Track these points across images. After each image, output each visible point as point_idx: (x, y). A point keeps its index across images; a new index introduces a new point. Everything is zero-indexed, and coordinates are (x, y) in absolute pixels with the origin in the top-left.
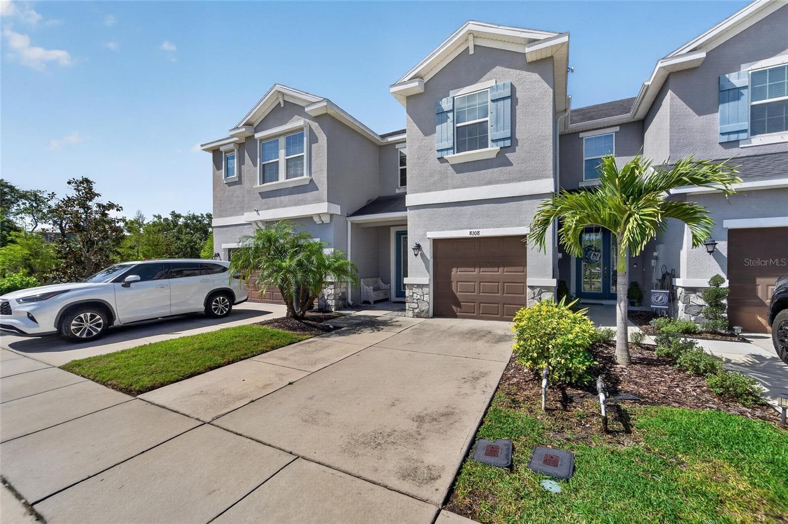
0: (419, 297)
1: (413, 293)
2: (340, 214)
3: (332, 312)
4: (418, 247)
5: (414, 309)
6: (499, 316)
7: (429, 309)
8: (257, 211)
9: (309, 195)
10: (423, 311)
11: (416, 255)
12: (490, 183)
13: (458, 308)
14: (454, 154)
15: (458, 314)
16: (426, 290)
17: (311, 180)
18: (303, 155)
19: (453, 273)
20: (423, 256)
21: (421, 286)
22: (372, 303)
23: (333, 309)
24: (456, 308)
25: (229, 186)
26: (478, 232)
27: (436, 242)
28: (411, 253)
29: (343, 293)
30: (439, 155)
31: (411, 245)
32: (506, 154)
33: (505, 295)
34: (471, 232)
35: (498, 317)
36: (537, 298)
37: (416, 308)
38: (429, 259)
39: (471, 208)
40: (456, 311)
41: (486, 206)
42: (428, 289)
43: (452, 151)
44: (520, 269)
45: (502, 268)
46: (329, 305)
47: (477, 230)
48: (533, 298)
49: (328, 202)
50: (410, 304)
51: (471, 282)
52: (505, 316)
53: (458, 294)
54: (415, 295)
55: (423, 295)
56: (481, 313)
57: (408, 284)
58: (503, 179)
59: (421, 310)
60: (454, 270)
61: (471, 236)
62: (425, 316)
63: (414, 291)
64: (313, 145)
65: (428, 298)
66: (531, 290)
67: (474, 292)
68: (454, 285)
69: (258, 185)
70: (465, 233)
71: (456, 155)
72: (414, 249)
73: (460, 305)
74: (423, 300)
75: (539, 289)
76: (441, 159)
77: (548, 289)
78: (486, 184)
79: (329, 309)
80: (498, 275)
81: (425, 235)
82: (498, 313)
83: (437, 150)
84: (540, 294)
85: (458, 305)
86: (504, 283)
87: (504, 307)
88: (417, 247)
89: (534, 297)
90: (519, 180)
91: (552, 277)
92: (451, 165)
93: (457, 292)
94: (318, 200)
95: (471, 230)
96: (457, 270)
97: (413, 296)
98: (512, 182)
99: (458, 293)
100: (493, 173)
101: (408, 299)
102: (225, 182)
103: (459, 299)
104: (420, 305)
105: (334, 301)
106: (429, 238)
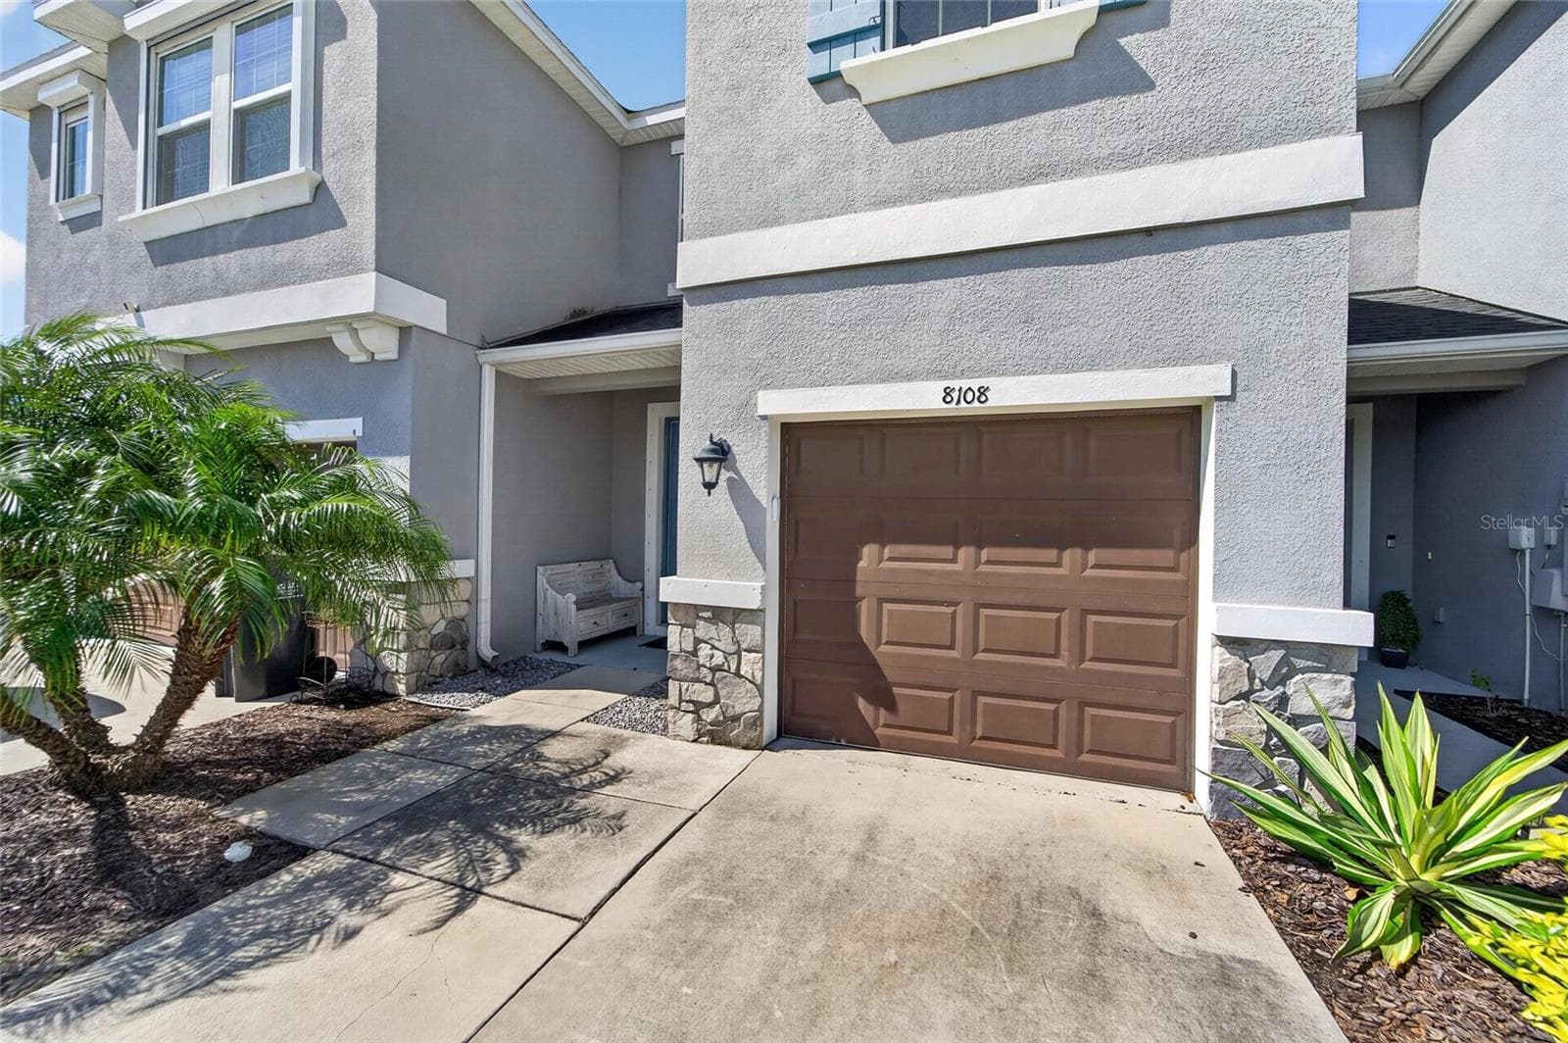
0: (719, 659)
1: (698, 641)
2: (445, 333)
3: (393, 697)
4: (721, 453)
5: (698, 707)
6: (1058, 754)
7: (761, 709)
8: (138, 310)
9: (313, 248)
10: (736, 718)
11: (710, 486)
12: (1039, 173)
13: (882, 711)
14: (883, 49)
15: (879, 732)
16: (750, 633)
17: (320, 188)
18: (290, 92)
19: (862, 564)
20: (740, 492)
21: (729, 617)
22: (573, 648)
23: (401, 688)
24: (871, 708)
25: (73, 231)
26: (983, 391)
27: (794, 435)
28: (689, 475)
29: (456, 623)
30: (820, 64)
31: (691, 443)
32: (1122, 41)
33: (1087, 665)
34: (948, 392)
35: (1052, 759)
36: (1268, 694)
37: (710, 705)
38: (764, 502)
39: (948, 291)
40: (870, 721)
41: (1019, 279)
42: (757, 630)
43: (876, 41)
44: (1165, 556)
45: (1078, 552)
46: (387, 672)
47: (975, 384)
48: (1245, 696)
49: (376, 270)
50: (685, 685)
51: (940, 603)
52: (1085, 757)
53: (883, 652)
54: (705, 650)
55: (738, 653)
56: (979, 733)
57: (676, 604)
58: (1105, 152)
59: (730, 712)
60: (868, 552)
61: (952, 409)
62: (744, 741)
63: (699, 634)
64: (327, 51)
65: (762, 666)
66: (1234, 660)
67: (951, 647)
68: (865, 609)
69: (139, 211)
70: (922, 398)
71: (892, 52)
72: (700, 461)
73: (892, 697)
74: (738, 674)
75: (1276, 655)
76: (827, 83)
77: (1325, 656)
78: (1026, 180)
79: (386, 690)
80: (1058, 578)
81: (749, 403)
82: (1055, 737)
83: (811, 45)
84: (1280, 677)
85: (884, 698)
86: (1086, 612)
87: (1081, 713)
88: (714, 451)
89: (1251, 691)
90: (1183, 149)
91: (1340, 600)
92: (865, 106)
93: (879, 644)
94: (344, 266)
95: (947, 383)
96: (881, 553)
97: (695, 653)
98: (1148, 162)
99: (884, 648)
100: (1056, 127)
101: (678, 663)
102: (61, 219)
103: (887, 672)
104: (722, 693)
105: (404, 656)
106: (764, 418)
